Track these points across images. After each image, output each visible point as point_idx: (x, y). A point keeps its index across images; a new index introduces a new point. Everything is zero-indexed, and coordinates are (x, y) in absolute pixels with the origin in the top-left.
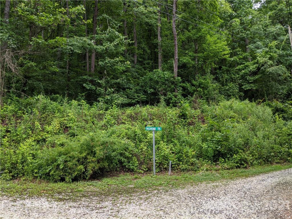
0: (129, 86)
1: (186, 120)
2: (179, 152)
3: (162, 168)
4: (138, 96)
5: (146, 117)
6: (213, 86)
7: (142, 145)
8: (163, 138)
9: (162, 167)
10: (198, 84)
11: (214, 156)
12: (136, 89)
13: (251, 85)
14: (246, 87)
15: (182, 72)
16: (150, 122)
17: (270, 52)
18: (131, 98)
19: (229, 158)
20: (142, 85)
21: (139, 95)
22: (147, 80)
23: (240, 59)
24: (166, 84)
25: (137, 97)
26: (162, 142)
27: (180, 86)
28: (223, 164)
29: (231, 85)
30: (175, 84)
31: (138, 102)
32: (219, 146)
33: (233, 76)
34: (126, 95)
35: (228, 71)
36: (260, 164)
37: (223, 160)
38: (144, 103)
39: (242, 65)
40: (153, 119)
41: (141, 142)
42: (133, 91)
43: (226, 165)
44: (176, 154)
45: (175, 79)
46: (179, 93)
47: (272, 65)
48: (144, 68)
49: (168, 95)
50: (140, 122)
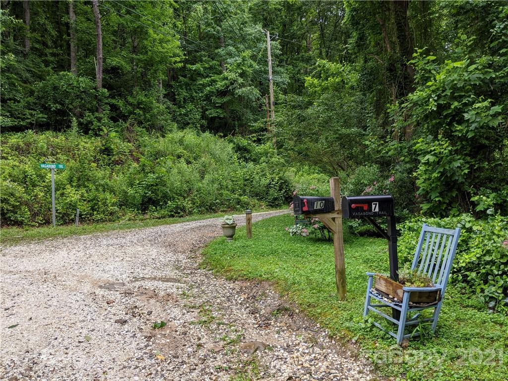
0: (14, 96)
1: (110, 157)
2: (94, 199)
4: (31, 115)
7: (37, 190)
8: (71, 181)
9: (67, 218)
10: (135, 103)
11: (142, 204)
16: (51, 158)
22: (49, 89)
24: (82, 98)
25: (29, 117)
27: (106, 103)
28: (153, 212)
30: (99, 100)
31: (31, 126)
32: (149, 191)
34: (9, 111)
37: (154, 208)
39: (207, 79)
42: (21, 105)
46: (105, 114)
49: (86, 116)
50: (35, 158)
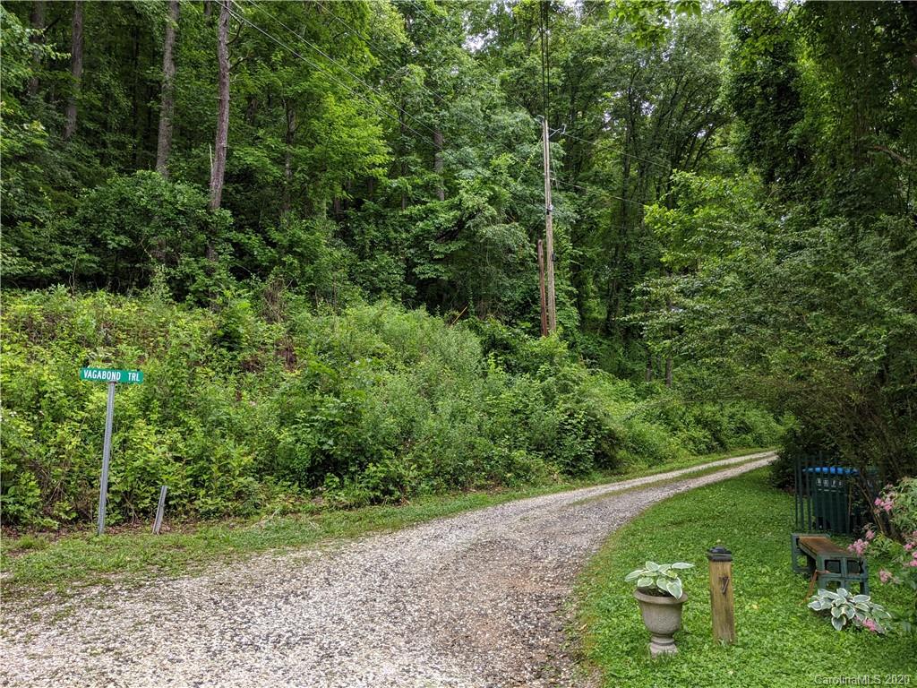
0: (34, 212)
1: (235, 353)
2: (200, 457)
3: (130, 510)
4: (65, 255)
5: (90, 332)
6: (331, 254)
7: (63, 431)
8: (147, 409)
9: (132, 507)
10: (285, 242)
11: (309, 470)
12: (62, 231)
13: (436, 267)
14: (425, 271)
15: (239, 196)
16: (102, 352)
17: (494, 182)
18: (37, 259)
19: (353, 473)
20: (85, 217)
21: (72, 250)
22: (109, 203)
23: (415, 187)
24: (179, 225)
25: (61, 258)
26: (141, 423)
27: (228, 240)
28: (335, 493)
29: (385, 258)
30: (211, 232)
31: (63, 277)
32: (330, 437)
33: (392, 234)
34: (17, 244)
35: (379, 216)
36: (436, 490)
37: (337, 479)
38: (87, 282)
39: (418, 207)
40: (118, 341)
41: (58, 418)
42: (45, 233)
43: (342, 497)
44: (188, 463)
45: (213, 213)
46: (220, 263)
47: (493, 220)
48: (102, 156)
49: (181, 264)
50: (65, 350)
